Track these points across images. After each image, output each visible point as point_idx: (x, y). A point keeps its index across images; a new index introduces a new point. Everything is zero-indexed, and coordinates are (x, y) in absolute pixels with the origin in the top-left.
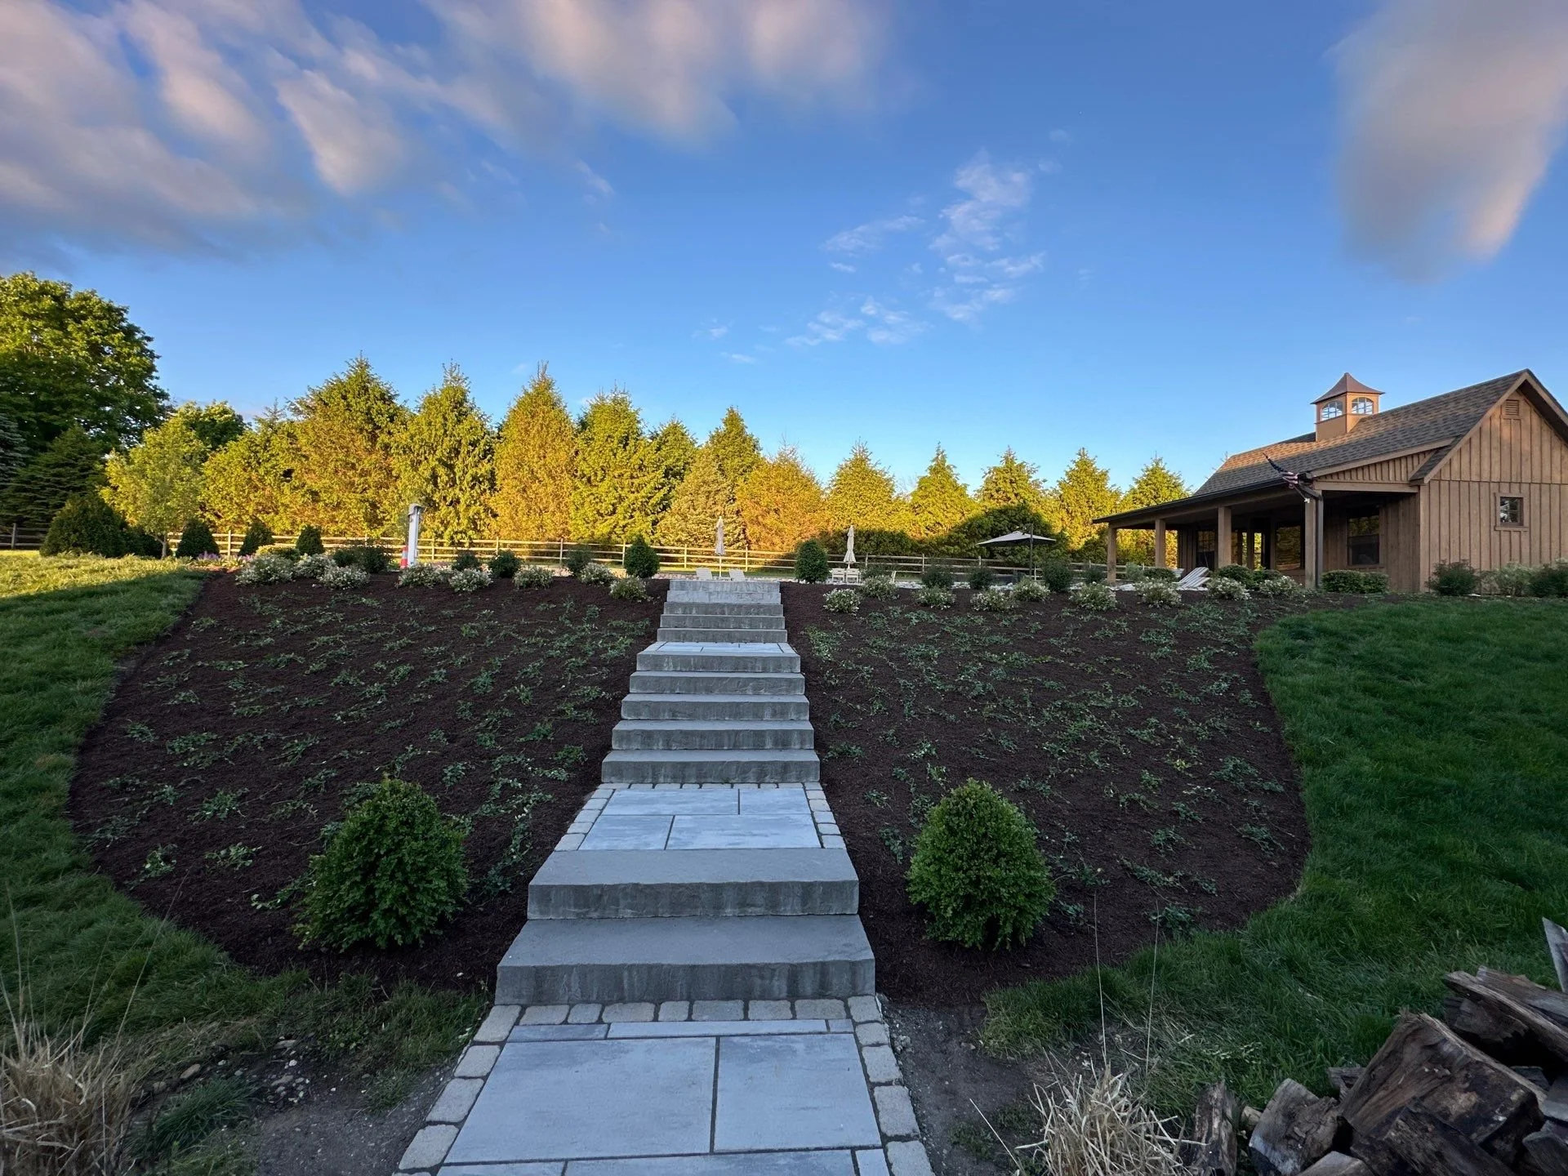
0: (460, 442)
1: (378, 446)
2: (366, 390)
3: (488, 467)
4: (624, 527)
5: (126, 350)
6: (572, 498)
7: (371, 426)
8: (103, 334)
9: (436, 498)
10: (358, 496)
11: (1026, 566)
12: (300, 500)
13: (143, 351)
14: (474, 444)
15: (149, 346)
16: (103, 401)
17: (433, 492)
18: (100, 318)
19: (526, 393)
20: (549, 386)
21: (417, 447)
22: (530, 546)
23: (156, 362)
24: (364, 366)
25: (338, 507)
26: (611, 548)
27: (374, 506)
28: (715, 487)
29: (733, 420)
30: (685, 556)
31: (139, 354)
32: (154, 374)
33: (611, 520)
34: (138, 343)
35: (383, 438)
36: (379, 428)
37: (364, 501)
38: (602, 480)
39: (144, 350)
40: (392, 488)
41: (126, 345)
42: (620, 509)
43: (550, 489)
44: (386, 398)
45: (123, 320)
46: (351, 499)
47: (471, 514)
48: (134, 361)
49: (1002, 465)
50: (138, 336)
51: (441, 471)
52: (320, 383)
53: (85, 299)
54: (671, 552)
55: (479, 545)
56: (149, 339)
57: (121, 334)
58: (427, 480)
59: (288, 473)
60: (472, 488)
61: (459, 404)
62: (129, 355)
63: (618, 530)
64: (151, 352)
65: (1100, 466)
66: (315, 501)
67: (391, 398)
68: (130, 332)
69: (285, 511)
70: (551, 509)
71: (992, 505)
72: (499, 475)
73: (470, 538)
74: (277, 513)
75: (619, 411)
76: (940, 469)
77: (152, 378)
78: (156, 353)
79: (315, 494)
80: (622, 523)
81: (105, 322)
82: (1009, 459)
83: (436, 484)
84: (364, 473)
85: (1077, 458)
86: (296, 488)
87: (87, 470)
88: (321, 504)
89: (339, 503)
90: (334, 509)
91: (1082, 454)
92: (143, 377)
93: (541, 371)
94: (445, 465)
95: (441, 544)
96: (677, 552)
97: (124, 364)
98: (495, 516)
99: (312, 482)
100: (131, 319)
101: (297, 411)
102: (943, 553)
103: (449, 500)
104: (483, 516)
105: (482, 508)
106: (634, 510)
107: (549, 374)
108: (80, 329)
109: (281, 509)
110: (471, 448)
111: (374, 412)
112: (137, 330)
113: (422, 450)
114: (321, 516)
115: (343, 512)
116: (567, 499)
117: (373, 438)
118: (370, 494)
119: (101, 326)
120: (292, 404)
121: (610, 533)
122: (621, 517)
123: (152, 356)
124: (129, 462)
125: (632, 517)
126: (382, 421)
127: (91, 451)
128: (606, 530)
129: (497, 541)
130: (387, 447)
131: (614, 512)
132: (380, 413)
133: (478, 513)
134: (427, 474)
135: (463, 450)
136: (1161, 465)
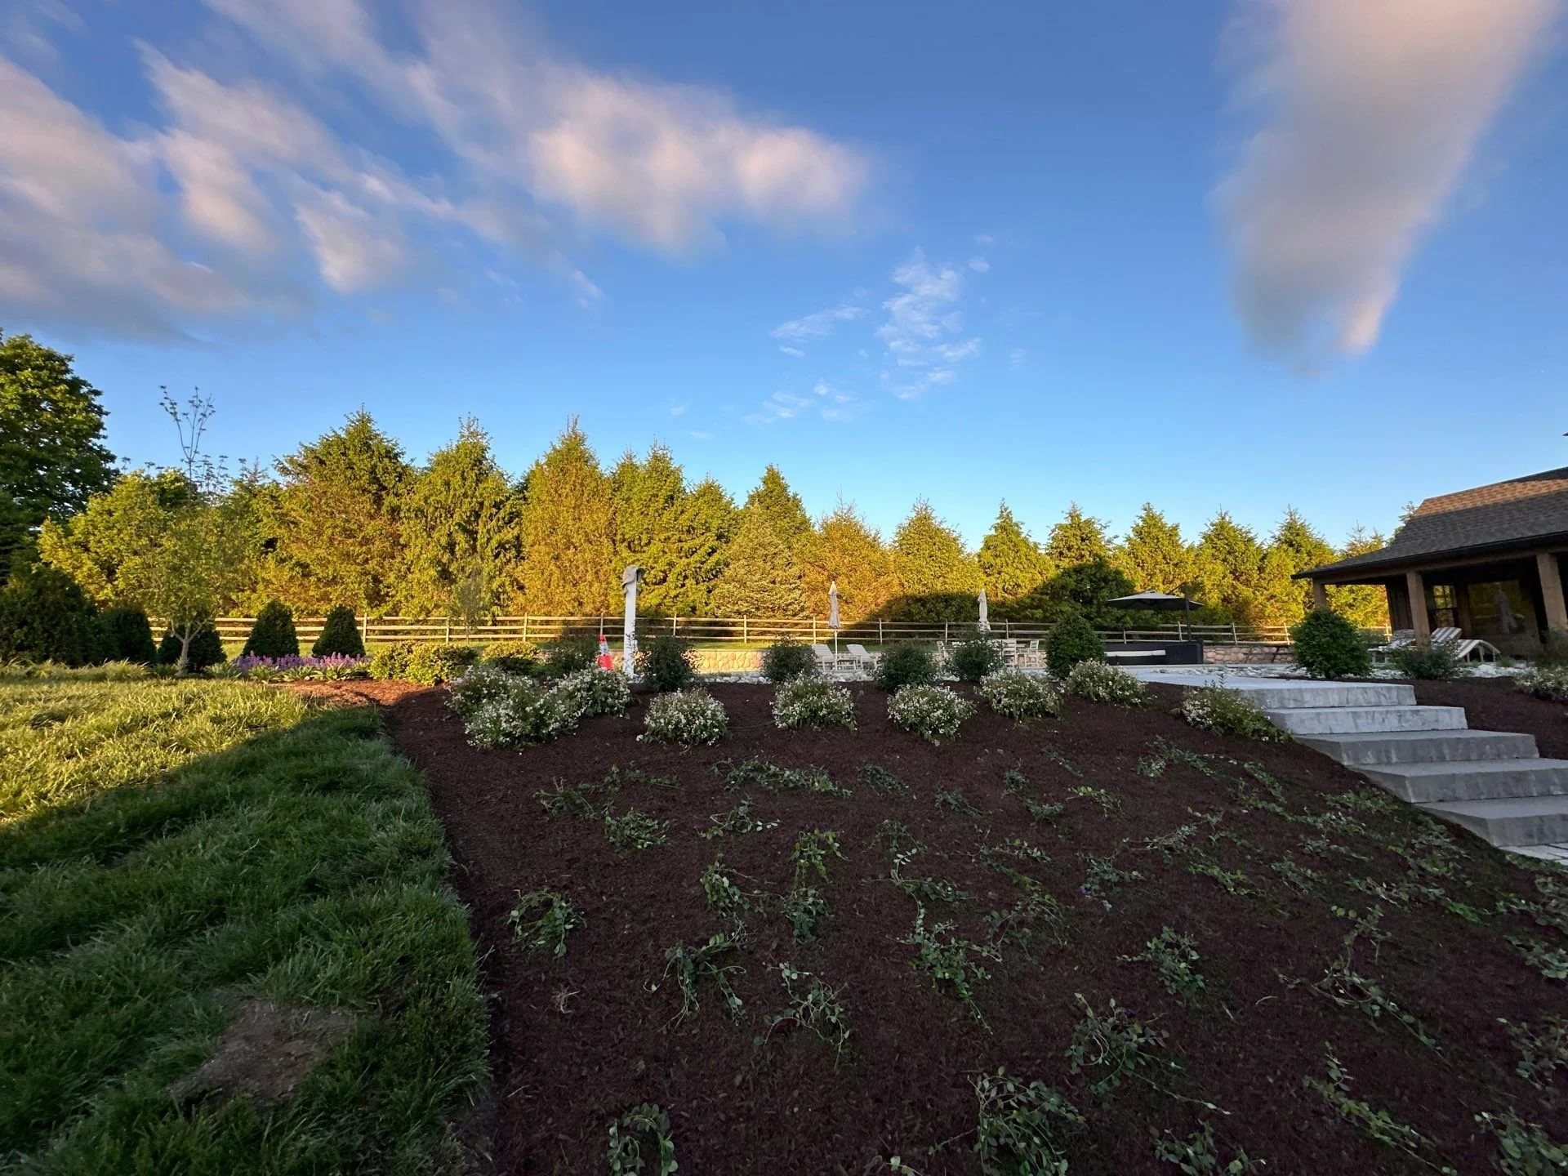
0: (481, 504)
1: (384, 510)
2: (369, 447)
3: (516, 532)
4: (676, 596)
5: (70, 405)
6: (613, 565)
7: (375, 487)
8: (42, 388)
9: (453, 568)
10: (359, 568)
11: (1115, 629)
12: (286, 575)
13: (90, 408)
14: (498, 506)
15: (97, 401)
16: (34, 462)
17: (451, 561)
18: (40, 368)
19: (554, 449)
20: (582, 441)
21: (431, 509)
22: (565, 622)
23: (104, 419)
24: (365, 421)
25: (334, 581)
26: (660, 623)
27: (376, 580)
28: (773, 550)
29: (773, 479)
30: (745, 629)
31: (85, 409)
32: (102, 432)
33: (662, 589)
34: (84, 397)
35: (389, 500)
36: (385, 488)
37: (366, 574)
38: (648, 544)
39: (90, 405)
40: (399, 559)
41: (70, 400)
42: (671, 578)
43: (588, 556)
44: (391, 455)
45: (68, 371)
46: (350, 572)
47: (495, 586)
48: (80, 418)
49: (1068, 522)
50: (84, 390)
51: (460, 538)
52: (313, 440)
53: (21, 347)
54: (727, 624)
55: (503, 623)
56: (97, 393)
57: (63, 387)
58: (444, 548)
59: (271, 543)
60: (497, 556)
61: (479, 462)
62: (73, 411)
63: (668, 601)
64: (100, 408)
65: (1169, 521)
66: (306, 575)
67: (396, 456)
68: (75, 385)
69: (266, 587)
70: (589, 578)
71: (1065, 563)
72: (527, 541)
73: (494, 616)
74: (254, 591)
75: (661, 469)
76: (1007, 528)
77: (98, 437)
78: (104, 409)
79: (304, 566)
80: (673, 593)
81: (45, 373)
82: (1074, 516)
83: (453, 553)
84: (366, 541)
85: (1143, 514)
86: (283, 561)
87: (10, 544)
88: (313, 579)
89: (334, 577)
90: (328, 584)
91: (1148, 509)
92: (87, 436)
93: (571, 425)
94: (465, 530)
95: (457, 624)
96: (734, 624)
97: (67, 421)
98: (521, 588)
99: (298, 552)
100: (77, 370)
101: (285, 471)
102: (1026, 618)
103: (468, 570)
104: (508, 589)
105: (508, 579)
106: (686, 577)
107: (580, 430)
108: (13, 382)
109: (260, 587)
110: (494, 510)
111: (379, 471)
112: (84, 383)
113: (437, 514)
114: (311, 593)
115: (340, 588)
116: (606, 567)
117: (378, 500)
118: (371, 565)
119: (39, 378)
120: (280, 463)
121: (660, 604)
122: (672, 586)
123: (100, 412)
124: (68, 533)
125: (683, 585)
126: (389, 480)
127: (17, 521)
128: (655, 601)
129: (526, 618)
130: (395, 511)
131: (664, 580)
132: (385, 471)
133: (502, 585)
134: (444, 541)
135: (485, 513)
136: (1227, 519)
